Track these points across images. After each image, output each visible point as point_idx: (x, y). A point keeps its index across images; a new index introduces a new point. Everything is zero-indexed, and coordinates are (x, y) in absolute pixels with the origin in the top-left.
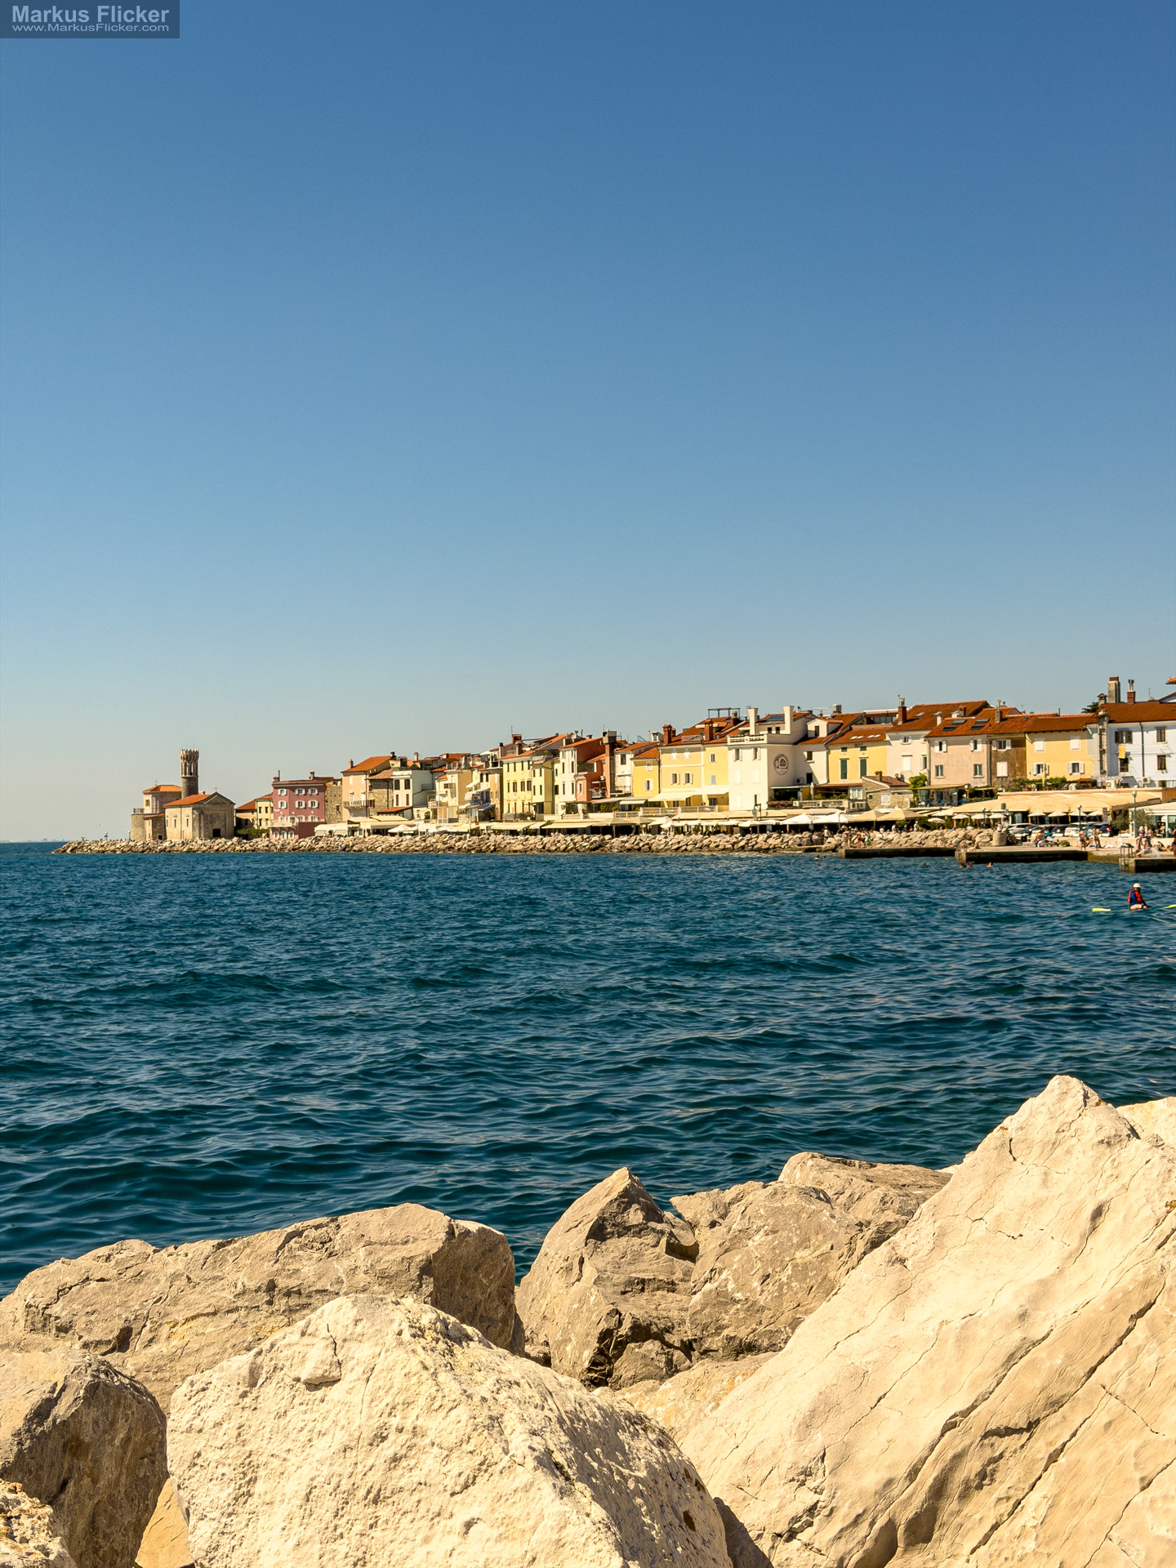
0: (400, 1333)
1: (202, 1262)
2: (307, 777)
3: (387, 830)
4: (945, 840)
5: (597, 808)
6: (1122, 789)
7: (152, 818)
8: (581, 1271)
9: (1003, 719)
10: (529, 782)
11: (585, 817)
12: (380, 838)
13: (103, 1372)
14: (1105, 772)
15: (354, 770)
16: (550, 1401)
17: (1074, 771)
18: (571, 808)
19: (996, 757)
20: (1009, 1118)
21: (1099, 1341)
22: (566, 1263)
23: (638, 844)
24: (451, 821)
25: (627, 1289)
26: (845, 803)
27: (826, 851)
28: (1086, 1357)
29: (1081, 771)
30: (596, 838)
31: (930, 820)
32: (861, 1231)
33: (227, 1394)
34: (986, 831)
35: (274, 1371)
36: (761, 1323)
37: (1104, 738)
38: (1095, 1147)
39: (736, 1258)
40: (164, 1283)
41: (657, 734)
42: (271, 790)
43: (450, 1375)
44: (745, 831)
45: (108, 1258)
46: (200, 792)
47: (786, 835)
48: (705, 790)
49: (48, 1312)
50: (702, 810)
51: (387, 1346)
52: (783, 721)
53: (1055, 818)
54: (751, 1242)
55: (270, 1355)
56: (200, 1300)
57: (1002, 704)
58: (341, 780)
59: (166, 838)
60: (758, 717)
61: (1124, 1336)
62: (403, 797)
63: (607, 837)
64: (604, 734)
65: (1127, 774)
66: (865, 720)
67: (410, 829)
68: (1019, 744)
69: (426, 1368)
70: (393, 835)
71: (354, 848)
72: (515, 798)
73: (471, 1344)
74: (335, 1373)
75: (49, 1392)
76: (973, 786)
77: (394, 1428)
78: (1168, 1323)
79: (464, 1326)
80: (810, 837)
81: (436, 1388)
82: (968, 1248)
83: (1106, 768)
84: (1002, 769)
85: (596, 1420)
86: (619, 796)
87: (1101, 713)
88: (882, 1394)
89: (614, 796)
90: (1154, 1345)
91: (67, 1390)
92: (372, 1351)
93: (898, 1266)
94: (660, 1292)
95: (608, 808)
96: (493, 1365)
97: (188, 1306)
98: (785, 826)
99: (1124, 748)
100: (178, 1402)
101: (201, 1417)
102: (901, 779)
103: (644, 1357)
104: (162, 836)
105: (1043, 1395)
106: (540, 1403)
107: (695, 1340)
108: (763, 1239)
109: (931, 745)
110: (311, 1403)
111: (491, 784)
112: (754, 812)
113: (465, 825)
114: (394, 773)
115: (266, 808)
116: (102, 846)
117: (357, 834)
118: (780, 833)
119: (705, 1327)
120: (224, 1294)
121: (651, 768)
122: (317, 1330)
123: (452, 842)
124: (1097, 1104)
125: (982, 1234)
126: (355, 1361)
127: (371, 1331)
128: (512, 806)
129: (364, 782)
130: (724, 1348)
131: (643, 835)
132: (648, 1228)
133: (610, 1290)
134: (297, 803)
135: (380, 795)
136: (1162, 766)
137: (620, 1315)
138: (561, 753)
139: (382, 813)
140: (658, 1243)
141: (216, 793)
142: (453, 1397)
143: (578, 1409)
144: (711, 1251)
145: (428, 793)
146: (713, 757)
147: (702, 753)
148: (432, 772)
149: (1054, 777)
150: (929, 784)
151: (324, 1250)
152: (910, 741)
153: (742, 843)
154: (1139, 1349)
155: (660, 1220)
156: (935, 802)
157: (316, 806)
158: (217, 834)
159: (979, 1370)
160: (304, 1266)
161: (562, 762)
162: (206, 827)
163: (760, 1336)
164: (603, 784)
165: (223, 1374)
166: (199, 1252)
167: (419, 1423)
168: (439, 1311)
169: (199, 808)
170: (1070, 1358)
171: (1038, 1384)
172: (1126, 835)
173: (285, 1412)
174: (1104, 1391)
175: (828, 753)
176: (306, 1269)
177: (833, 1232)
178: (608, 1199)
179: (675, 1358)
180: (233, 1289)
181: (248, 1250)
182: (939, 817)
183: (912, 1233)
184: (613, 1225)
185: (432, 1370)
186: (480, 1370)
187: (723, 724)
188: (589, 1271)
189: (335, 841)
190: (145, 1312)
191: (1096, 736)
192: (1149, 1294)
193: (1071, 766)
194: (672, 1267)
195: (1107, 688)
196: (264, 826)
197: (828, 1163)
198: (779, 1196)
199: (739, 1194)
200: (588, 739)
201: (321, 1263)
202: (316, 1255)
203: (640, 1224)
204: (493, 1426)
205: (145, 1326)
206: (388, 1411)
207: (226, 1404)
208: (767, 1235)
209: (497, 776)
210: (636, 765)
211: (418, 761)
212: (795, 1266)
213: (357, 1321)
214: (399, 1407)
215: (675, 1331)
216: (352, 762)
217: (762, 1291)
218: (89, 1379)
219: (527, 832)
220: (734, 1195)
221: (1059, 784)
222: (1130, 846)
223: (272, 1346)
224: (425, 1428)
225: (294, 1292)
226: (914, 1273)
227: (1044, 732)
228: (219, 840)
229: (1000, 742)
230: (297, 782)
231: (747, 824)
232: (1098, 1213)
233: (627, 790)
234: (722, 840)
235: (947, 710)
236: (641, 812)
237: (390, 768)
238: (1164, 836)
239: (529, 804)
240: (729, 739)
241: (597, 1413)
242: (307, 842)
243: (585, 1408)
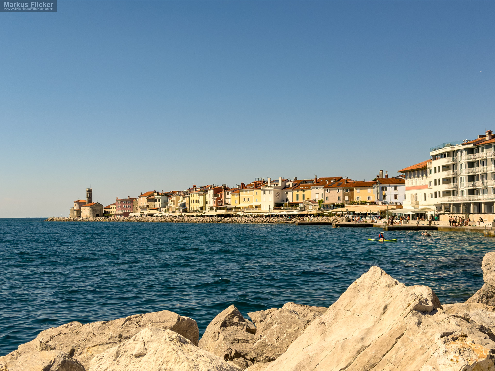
0: (166, 339)
1: (98, 328)
2: (127, 198)
3: (153, 215)
4: (329, 220)
5: (220, 209)
6: (383, 205)
7: (76, 210)
8: (219, 337)
9: (347, 183)
10: (198, 200)
11: (216, 211)
12: (150, 217)
13: (67, 357)
14: (378, 200)
15: (142, 195)
16: (213, 361)
17: (369, 199)
18: (211, 209)
19: (345, 194)
20: (358, 279)
21: (386, 346)
22: (214, 334)
23: (232, 220)
24: (173, 212)
25: (233, 342)
26: (298, 208)
27: (292, 223)
28: (382, 351)
29: (371, 199)
30: (219, 218)
31: (324, 214)
32: (308, 323)
33: (109, 360)
34: (341, 217)
35: (124, 352)
36: (276, 352)
37: (378, 189)
38: (385, 288)
39: (268, 332)
40: (85, 335)
41: (239, 185)
42: (116, 202)
43: (182, 352)
44: (266, 216)
45: (67, 327)
46: (92, 202)
47: (279, 218)
48: (254, 204)
49: (47, 344)
50: (253, 210)
51: (161, 343)
52: (279, 182)
53: (363, 214)
54: (273, 326)
55: (123, 347)
56: (97, 340)
57: (347, 178)
58: (138, 199)
59: (81, 217)
60: (271, 181)
61: (394, 344)
62: (158, 204)
63: (223, 218)
64: (222, 185)
65: (385, 200)
66: (304, 182)
67: (160, 214)
68: (352, 190)
69: (174, 350)
70: (154, 216)
71: (142, 220)
72: (193, 205)
73: (188, 344)
74: (144, 352)
75: (50, 363)
76: (338, 203)
77: (163, 369)
78: (408, 340)
79: (186, 339)
80: (287, 218)
81: (177, 356)
82: (345, 319)
83: (379, 198)
84: (347, 198)
85: (228, 369)
86: (227, 205)
87: (377, 181)
88: (317, 364)
89: (225, 205)
90: (404, 347)
91: (55, 363)
92: (157, 345)
93: (323, 325)
94: (244, 343)
95: (223, 209)
96: (195, 350)
97: (93, 342)
98: (279, 215)
99: (384, 192)
100: (93, 363)
101: (100, 368)
102: (315, 201)
103: (239, 363)
104: (79, 216)
105: (369, 363)
106: (210, 362)
107: (255, 358)
108: (277, 326)
109: (325, 190)
110: (136, 362)
111: (186, 201)
112: (269, 210)
113: (177, 214)
114: (155, 197)
115: (114, 207)
116: (60, 219)
117: (143, 216)
118: (277, 217)
119: (258, 354)
120: (105, 338)
121: (237, 196)
122: (139, 339)
123: (173, 219)
124: (385, 275)
125: (349, 315)
126: (151, 348)
127: (156, 339)
128: (193, 208)
129: (145, 199)
130: (264, 360)
131: (234, 217)
132: (240, 323)
133: (228, 342)
134: (124, 206)
135: (150, 204)
136: (396, 198)
137: (231, 349)
138: (208, 191)
139: (151, 209)
140: (243, 328)
141: (98, 203)
142: (183, 359)
143: (222, 365)
144: (260, 329)
145: (165, 203)
146: (256, 193)
147: (253, 192)
148: (167, 196)
149: (363, 201)
150: (324, 202)
151: (138, 324)
152: (318, 189)
153: (265, 220)
154: (399, 348)
155: (244, 321)
156: (326, 208)
157: (130, 207)
158: (97, 216)
159: (348, 356)
160: (131, 329)
161: (209, 194)
162: (94, 213)
163: (276, 356)
164: (222, 201)
165: (108, 354)
166: (97, 325)
167: (172, 367)
168: (178, 334)
169: (92, 207)
170: (377, 351)
171: (367, 359)
172: (385, 219)
173: (128, 365)
174: (388, 362)
175: (293, 192)
176: (132, 330)
177: (299, 323)
178: (228, 314)
179: (248, 363)
180: (108, 337)
181: (113, 325)
182: (327, 213)
183: (327, 315)
184: (229, 322)
185: (176, 351)
186: (191, 352)
187: (260, 183)
188: (221, 336)
189: (136, 218)
190: (79, 344)
191: (376, 188)
192: (402, 332)
193: (368, 198)
194: (248, 335)
195: (379, 173)
196: (113, 213)
197: (297, 305)
198: (282, 312)
199: (269, 312)
200: (217, 187)
201: (137, 329)
202: (135, 326)
203: (237, 322)
204: (196, 368)
205: (79, 348)
206: (162, 363)
207: (109, 363)
208: (278, 324)
209: (188, 198)
210: (232, 195)
211: (163, 193)
212: (287, 334)
213: (152, 336)
214: (165, 362)
215: (248, 355)
216: (142, 193)
217: (277, 342)
218: (62, 359)
219: (197, 216)
220: (268, 312)
221: (364, 203)
222: (386, 222)
223: (124, 344)
224: (173, 369)
225: (128, 338)
226: (328, 327)
227: (360, 187)
228: (98, 218)
229: (346, 190)
230: (124, 199)
231: (267, 214)
232: (386, 307)
233: (229, 203)
234: (259, 219)
235: (330, 179)
236: (233, 210)
237: (154, 195)
238: (396, 220)
239: (198, 207)
240: (262, 187)
241: (228, 367)
242: (126, 218)
243: (224, 365)
